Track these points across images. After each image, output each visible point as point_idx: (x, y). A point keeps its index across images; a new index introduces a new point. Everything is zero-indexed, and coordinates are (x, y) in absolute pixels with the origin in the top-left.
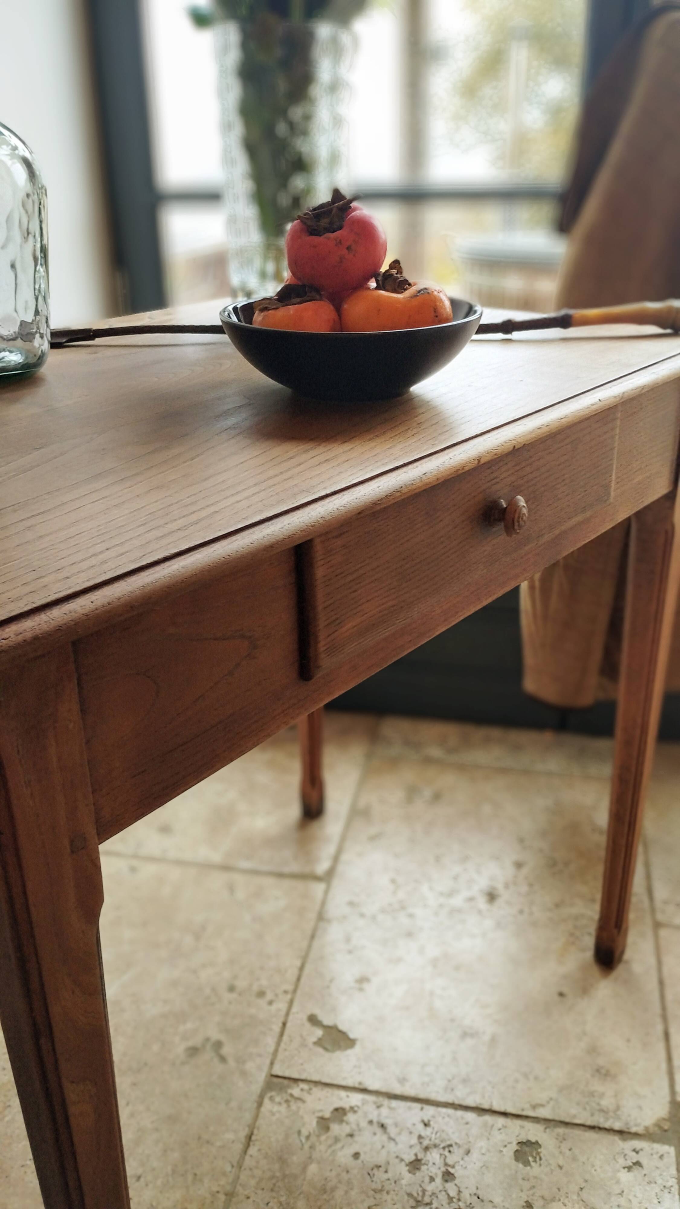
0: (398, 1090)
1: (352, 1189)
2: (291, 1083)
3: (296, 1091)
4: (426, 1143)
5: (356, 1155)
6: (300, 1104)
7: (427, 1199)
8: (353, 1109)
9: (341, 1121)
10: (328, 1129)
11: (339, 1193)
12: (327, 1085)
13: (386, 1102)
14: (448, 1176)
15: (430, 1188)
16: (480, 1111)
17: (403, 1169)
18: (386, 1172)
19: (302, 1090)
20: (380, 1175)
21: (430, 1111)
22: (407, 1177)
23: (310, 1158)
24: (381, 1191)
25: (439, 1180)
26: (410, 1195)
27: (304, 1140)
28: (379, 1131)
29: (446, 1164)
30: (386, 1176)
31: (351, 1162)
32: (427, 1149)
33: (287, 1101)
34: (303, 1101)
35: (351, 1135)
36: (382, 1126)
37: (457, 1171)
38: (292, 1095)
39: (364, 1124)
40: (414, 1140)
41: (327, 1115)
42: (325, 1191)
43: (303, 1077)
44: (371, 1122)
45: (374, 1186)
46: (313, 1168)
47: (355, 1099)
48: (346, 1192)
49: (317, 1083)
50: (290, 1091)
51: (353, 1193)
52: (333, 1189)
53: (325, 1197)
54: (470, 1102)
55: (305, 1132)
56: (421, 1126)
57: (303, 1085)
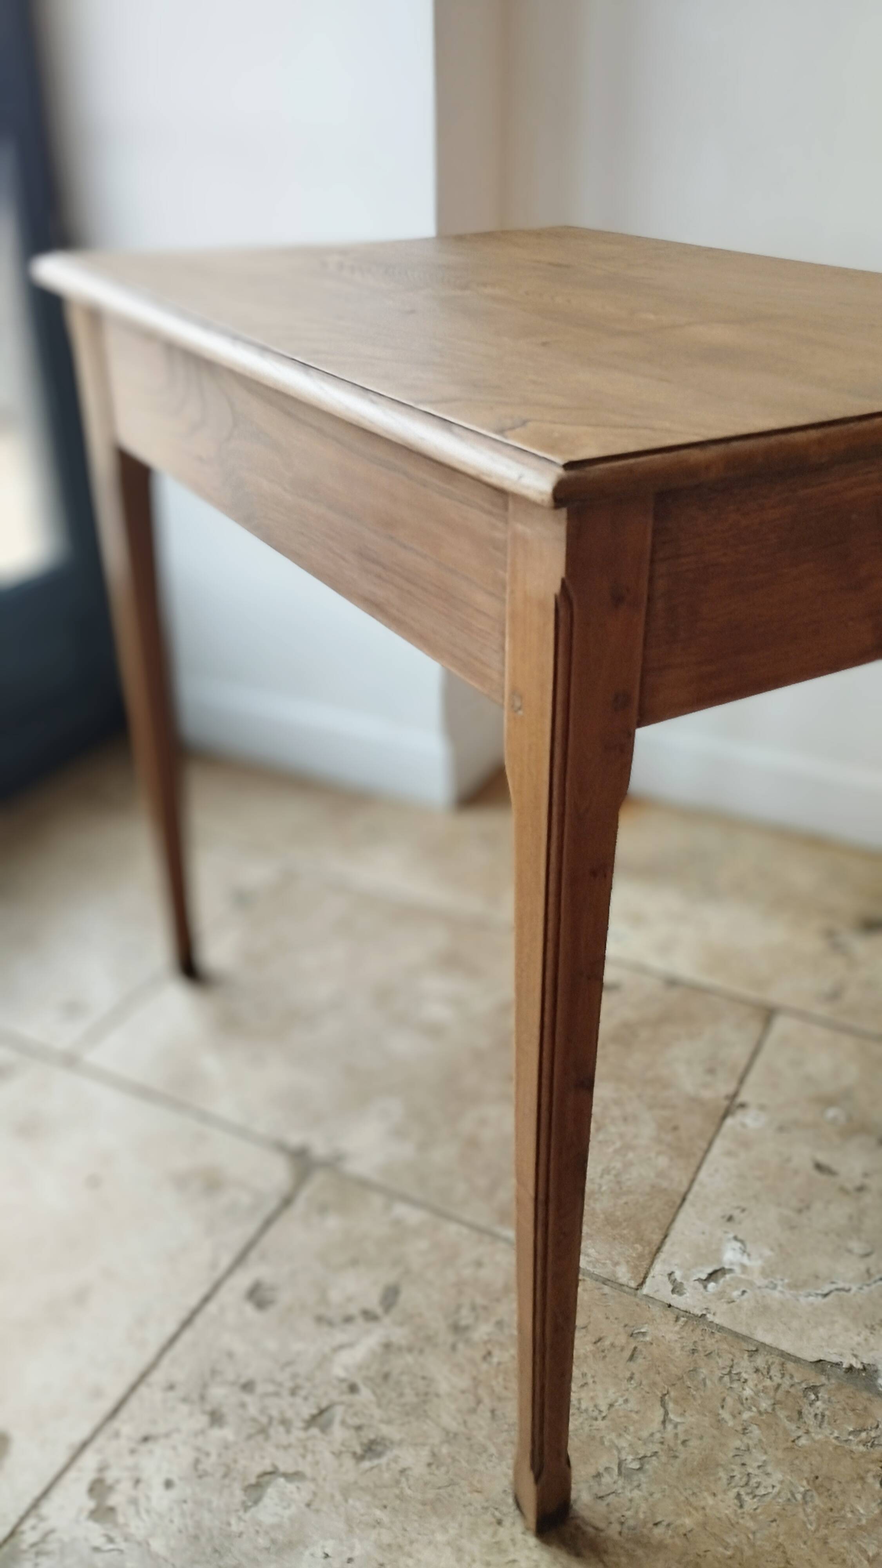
0: (107, 1405)
1: (210, 1502)
2: (13, 1541)
3: (29, 1537)
4: (195, 1396)
5: (169, 1484)
6: (52, 1537)
7: (264, 1420)
8: (102, 1468)
9: (111, 1489)
10: (112, 1510)
11: (206, 1518)
12: (45, 1494)
13: (116, 1424)
14: (248, 1387)
15: (253, 1410)
16: (187, 1323)
17: (216, 1433)
18: (208, 1454)
19: (34, 1528)
20: (207, 1464)
21: (158, 1377)
22: (227, 1433)
23: (139, 1544)
24: (228, 1467)
25: (247, 1398)
26: (250, 1437)
27: (111, 1546)
28: (150, 1445)
29: (233, 1384)
30: (213, 1458)
31: (174, 1494)
32: (202, 1398)
33: (38, 1554)
34: (52, 1531)
35: (137, 1482)
36: (146, 1439)
37: (248, 1374)
38: (33, 1545)
39: (129, 1461)
40: (184, 1409)
41: (91, 1504)
42: (196, 1537)
43: (13, 1519)
44: (133, 1452)
45: (219, 1475)
46: (157, 1545)
47: (89, 1461)
48: (210, 1511)
49: (36, 1505)
50: (24, 1546)
51: (216, 1502)
52: (198, 1525)
53: (203, 1539)
54: (171, 1327)
55: (100, 1542)
56: (171, 1394)
57: (26, 1526)
